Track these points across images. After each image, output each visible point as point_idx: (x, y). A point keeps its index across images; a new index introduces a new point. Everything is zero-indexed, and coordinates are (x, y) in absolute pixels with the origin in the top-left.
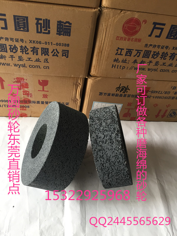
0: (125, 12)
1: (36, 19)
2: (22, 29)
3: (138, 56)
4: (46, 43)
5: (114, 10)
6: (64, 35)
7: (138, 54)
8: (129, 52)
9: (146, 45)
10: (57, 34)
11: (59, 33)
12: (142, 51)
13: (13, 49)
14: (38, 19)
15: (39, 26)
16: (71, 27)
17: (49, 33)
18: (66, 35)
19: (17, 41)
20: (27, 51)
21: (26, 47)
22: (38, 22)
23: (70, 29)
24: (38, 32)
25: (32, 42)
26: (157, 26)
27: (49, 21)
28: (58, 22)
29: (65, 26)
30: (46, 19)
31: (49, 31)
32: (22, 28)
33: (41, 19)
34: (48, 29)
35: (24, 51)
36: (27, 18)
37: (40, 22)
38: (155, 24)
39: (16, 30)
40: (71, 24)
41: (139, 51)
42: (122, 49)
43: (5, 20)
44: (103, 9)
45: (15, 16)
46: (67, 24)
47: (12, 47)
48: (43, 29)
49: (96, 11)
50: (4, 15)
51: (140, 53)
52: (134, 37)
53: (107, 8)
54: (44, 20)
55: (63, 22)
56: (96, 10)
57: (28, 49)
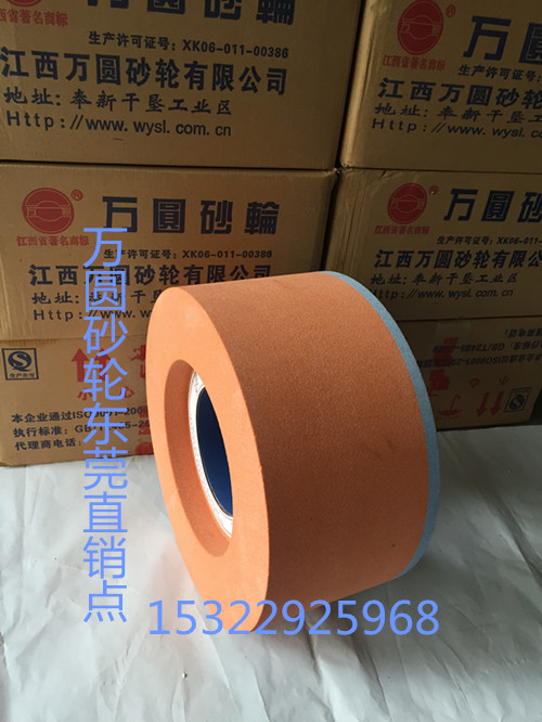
0: (391, 172)
1: (203, 203)
2: (169, 228)
3: (424, 266)
4: (220, 254)
5: (368, 171)
6: (260, 233)
7: (425, 260)
8: (405, 257)
9: (441, 239)
10: (246, 231)
11: (250, 229)
12: (432, 252)
13: (143, 275)
14: (206, 204)
15: (208, 216)
16: (277, 213)
17: (228, 230)
18: (265, 232)
19: (155, 255)
20: (176, 276)
21: (173, 267)
22: (206, 208)
23: (275, 218)
24: (204, 231)
25: (189, 254)
26: (461, 196)
27: (231, 204)
28: (250, 205)
29: (263, 212)
30: (225, 202)
31: (229, 227)
32: (170, 224)
33: (213, 203)
34: (227, 223)
35: (169, 277)
36: (183, 202)
37: (211, 208)
38: (455, 192)
39: (156, 230)
40: (277, 207)
41: (425, 255)
42: (388, 253)
43: (134, 212)
44: (344, 172)
45: (156, 201)
46: (270, 208)
47: (142, 271)
48: (216, 223)
49: (330, 177)
50: (134, 200)
51: (429, 258)
52: (414, 224)
53: (353, 168)
54: (219, 203)
55: (260, 205)
56: (330, 173)
57: (178, 272)
